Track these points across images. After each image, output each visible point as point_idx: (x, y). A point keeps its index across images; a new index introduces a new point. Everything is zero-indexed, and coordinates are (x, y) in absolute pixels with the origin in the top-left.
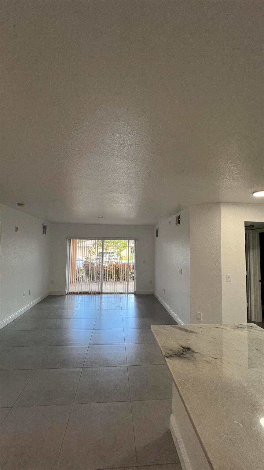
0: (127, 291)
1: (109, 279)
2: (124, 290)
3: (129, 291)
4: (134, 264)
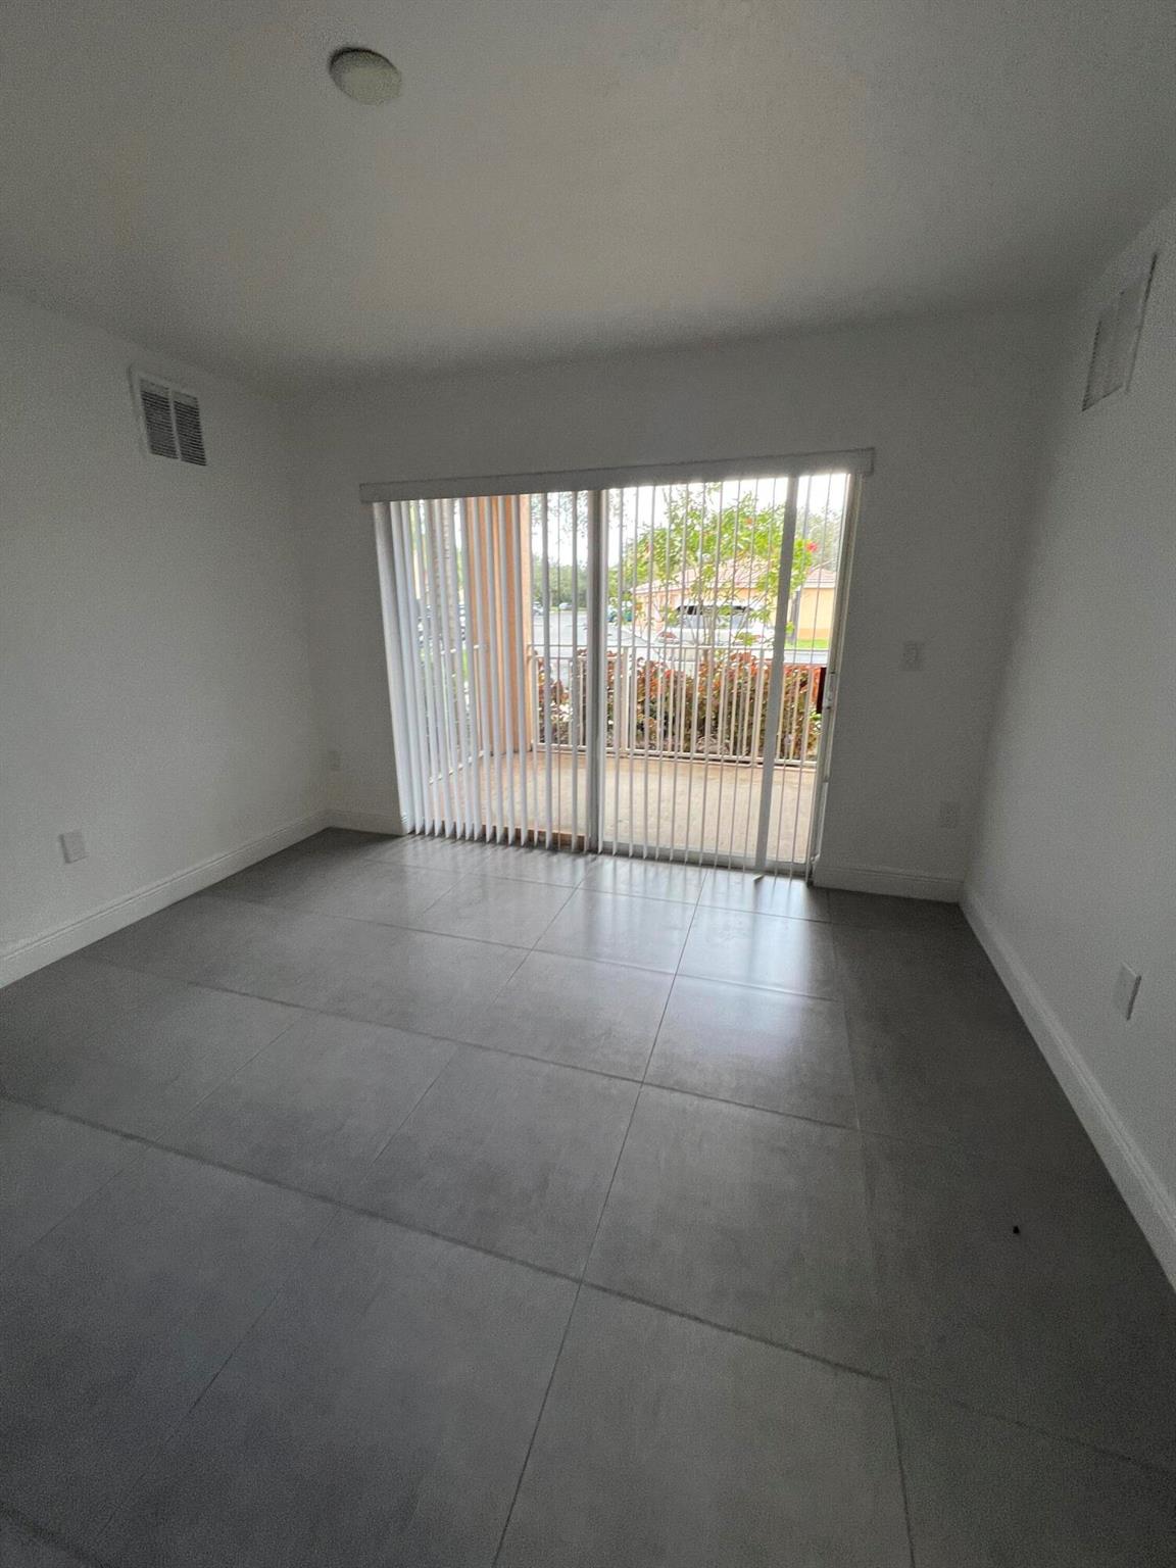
2: (740, 841)
3: (771, 856)
4: (823, 670)
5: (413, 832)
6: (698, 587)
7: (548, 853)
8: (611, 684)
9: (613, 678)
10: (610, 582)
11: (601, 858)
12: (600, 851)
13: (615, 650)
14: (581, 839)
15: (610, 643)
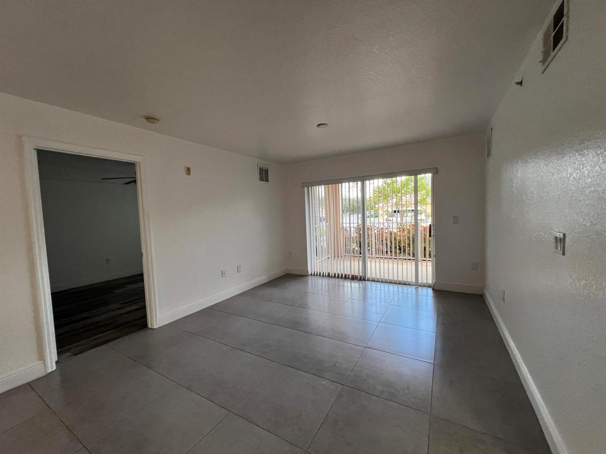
0: (414, 280)
1: (396, 253)
2: (409, 276)
3: (420, 281)
4: (430, 225)
5: (311, 275)
6: (397, 204)
7: (350, 280)
8: (368, 235)
9: (369, 233)
10: (367, 203)
11: (366, 282)
12: (366, 280)
13: (369, 224)
14: (361, 276)
15: (368, 223)
